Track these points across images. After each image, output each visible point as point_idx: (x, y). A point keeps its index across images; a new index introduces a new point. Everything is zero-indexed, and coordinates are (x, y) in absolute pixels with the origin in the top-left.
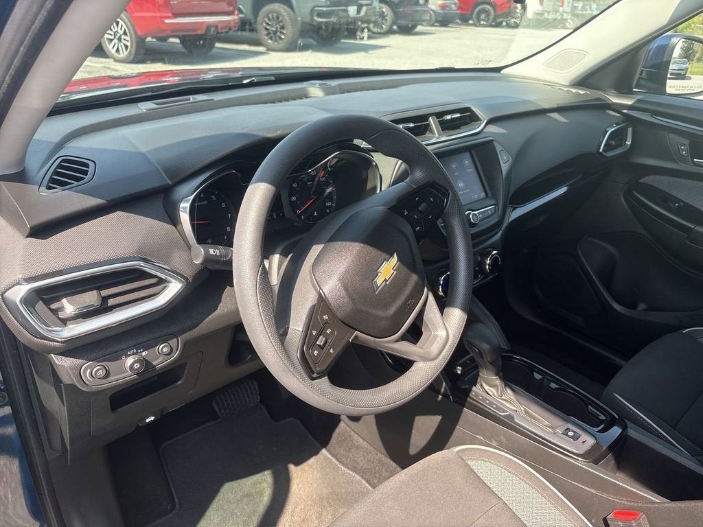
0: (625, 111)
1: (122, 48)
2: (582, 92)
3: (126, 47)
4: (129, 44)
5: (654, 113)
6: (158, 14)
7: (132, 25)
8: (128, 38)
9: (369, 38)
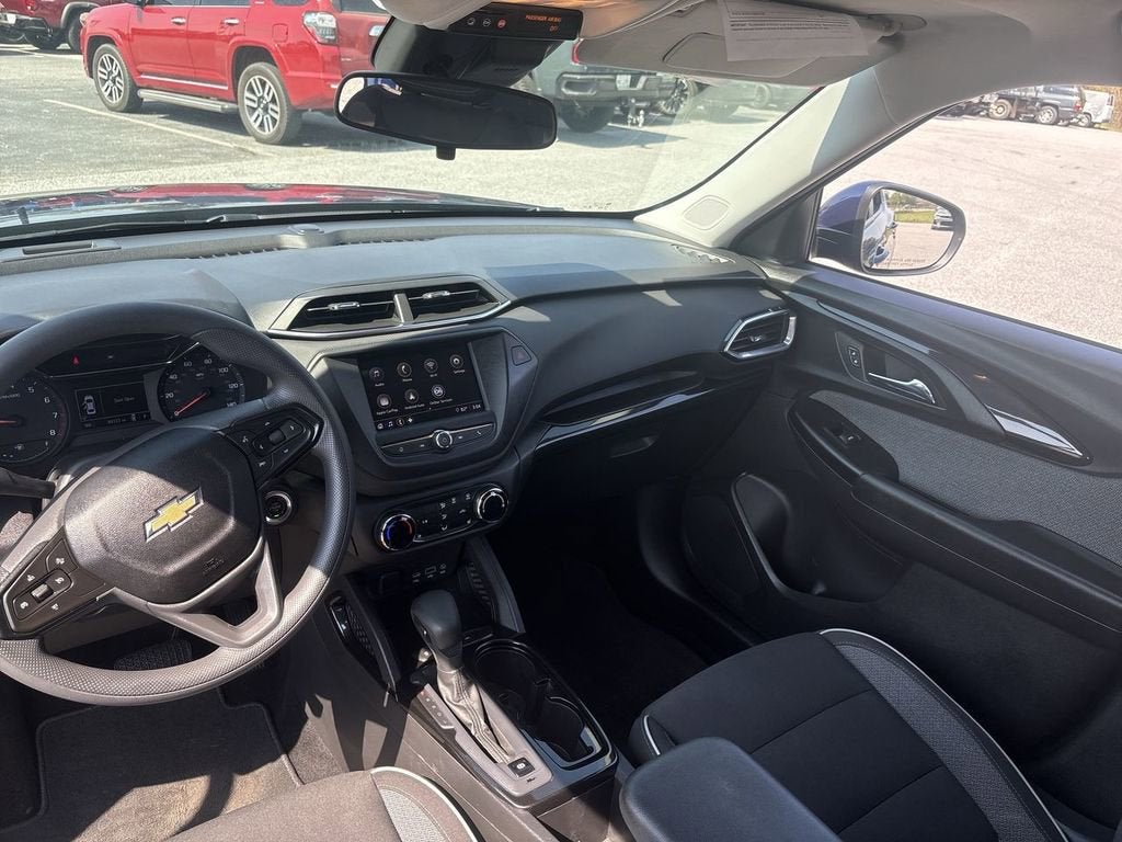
0: (786, 293)
1: (268, 123)
2: (723, 260)
3: (274, 121)
4: (277, 117)
5: (821, 299)
6: (322, 75)
7: (284, 90)
8: (278, 109)
9: (644, 124)
